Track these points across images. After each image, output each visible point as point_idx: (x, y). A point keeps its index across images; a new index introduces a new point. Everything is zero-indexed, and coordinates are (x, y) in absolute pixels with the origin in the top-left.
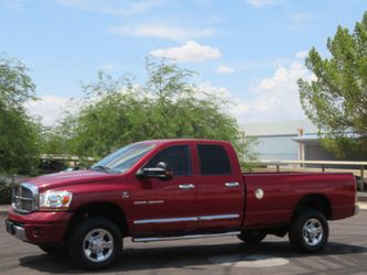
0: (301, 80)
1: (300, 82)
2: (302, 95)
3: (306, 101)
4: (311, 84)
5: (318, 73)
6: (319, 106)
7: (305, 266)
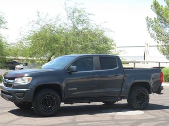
0: (147, 17)
1: (147, 18)
2: (149, 26)
3: (151, 29)
4: (153, 20)
5: (158, 13)
6: (158, 31)
7: (153, 115)
